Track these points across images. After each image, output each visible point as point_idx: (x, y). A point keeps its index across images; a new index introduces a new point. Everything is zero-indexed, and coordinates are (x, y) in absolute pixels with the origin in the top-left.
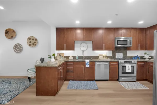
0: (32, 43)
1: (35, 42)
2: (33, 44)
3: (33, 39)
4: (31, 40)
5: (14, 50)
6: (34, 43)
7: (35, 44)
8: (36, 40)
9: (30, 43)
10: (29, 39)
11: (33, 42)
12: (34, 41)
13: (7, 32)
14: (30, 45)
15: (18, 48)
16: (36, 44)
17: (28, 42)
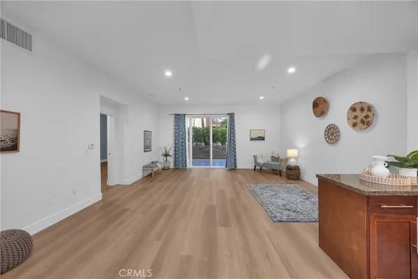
0: (358, 120)
1: (367, 117)
2: (362, 122)
3: (362, 109)
4: (358, 113)
5: (326, 138)
6: (364, 119)
7: (366, 120)
8: (370, 109)
9: (355, 121)
10: (353, 109)
11: (361, 116)
12: (365, 113)
13: (315, 105)
14: (354, 125)
15: (332, 134)
16: (369, 122)
17: (349, 119)
